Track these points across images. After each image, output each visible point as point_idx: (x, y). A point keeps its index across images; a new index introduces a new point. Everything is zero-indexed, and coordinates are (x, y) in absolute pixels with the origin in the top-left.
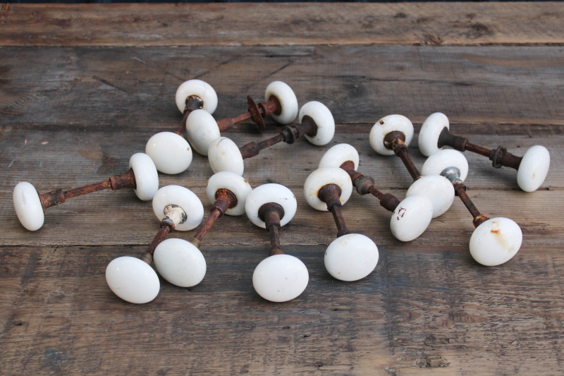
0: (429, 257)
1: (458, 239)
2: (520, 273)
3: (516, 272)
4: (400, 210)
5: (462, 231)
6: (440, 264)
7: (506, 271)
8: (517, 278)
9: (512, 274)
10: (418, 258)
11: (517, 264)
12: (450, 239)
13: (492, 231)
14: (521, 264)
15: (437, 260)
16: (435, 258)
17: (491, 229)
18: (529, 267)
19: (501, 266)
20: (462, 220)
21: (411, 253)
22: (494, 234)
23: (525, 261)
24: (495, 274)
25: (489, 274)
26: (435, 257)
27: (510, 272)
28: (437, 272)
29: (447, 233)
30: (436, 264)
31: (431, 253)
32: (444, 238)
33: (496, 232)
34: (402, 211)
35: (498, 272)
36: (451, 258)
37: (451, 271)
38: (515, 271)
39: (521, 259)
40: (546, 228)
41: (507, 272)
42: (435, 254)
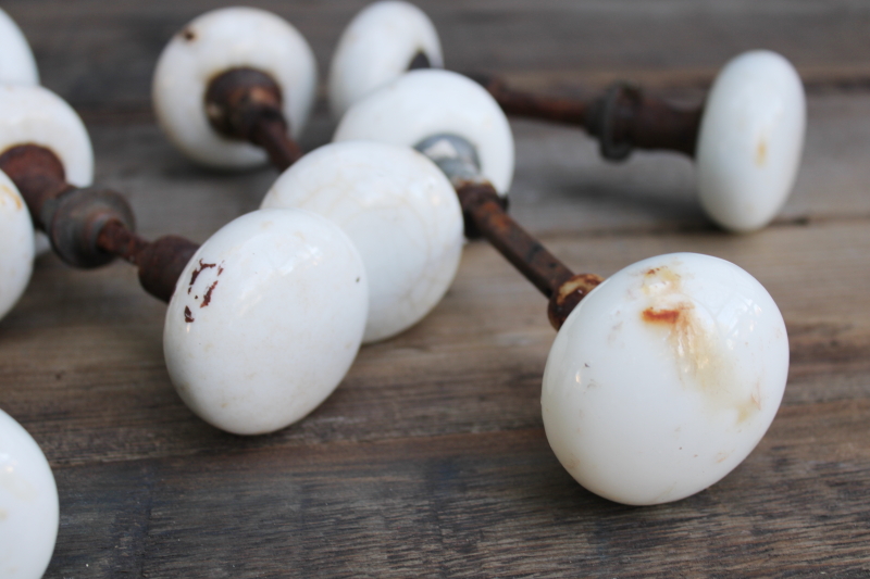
0: (357, 494)
1: (491, 407)
2: (794, 524)
3: (779, 523)
4: (195, 274)
5: (506, 377)
6: (408, 521)
7: (728, 523)
8: (786, 549)
9: (757, 532)
10: (308, 503)
11: (773, 487)
12: (455, 413)
13: (650, 316)
14: (791, 485)
15: (397, 502)
16: (386, 495)
17: (642, 304)
18: (830, 494)
19: (701, 499)
20: (504, 339)
21: (277, 485)
22: (662, 330)
23: (801, 470)
24: (678, 543)
25: (648, 544)
26: (386, 492)
27: (747, 522)
28: (395, 560)
29: (442, 388)
30: (388, 523)
31: (367, 473)
32: (432, 410)
33: (670, 317)
34: (207, 278)
35: (692, 530)
36: (464, 488)
37: (467, 549)
38: (771, 516)
39: (781, 463)
40: (843, 337)
41: (736, 525)
42: (389, 478)
